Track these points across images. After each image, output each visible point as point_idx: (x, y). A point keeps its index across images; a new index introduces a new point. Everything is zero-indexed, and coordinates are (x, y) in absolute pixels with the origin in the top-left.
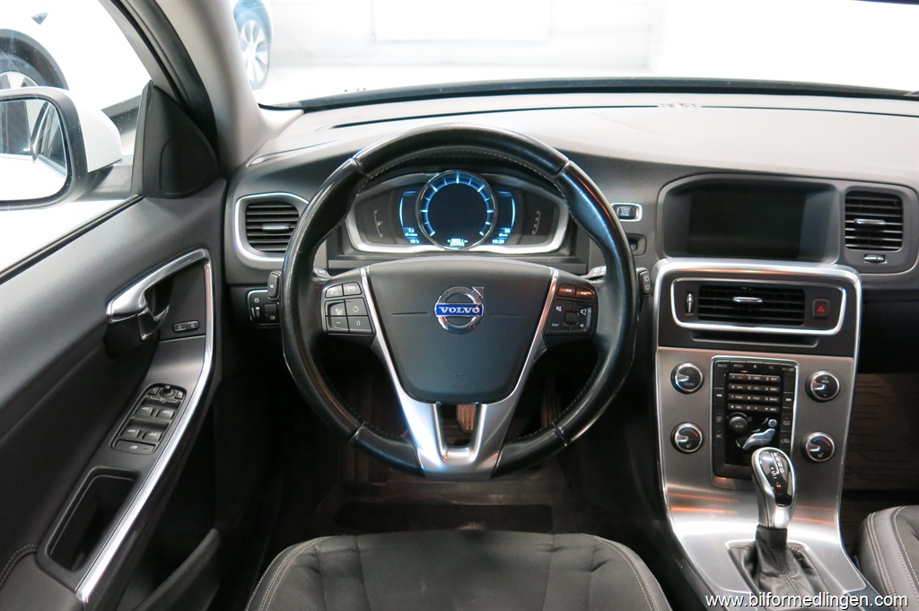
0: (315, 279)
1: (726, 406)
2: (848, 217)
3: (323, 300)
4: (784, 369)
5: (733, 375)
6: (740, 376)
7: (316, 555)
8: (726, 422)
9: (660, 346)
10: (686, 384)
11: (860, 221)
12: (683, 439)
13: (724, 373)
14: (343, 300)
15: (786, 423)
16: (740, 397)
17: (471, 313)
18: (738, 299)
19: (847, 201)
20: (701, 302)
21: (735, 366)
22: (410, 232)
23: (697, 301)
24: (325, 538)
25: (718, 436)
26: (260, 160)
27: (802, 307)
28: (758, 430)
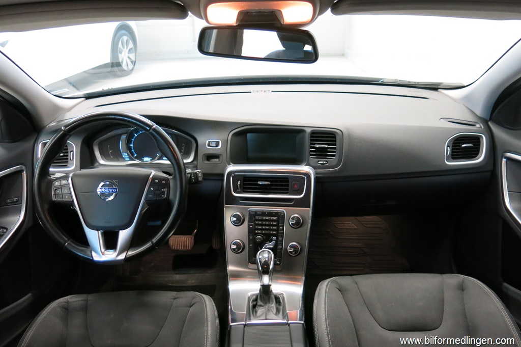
0: (49, 178)
1: (254, 231)
2: (311, 144)
3: (53, 187)
4: (280, 214)
5: (257, 217)
6: (260, 218)
7: (68, 302)
8: (254, 238)
9: (226, 204)
10: (236, 222)
11: (317, 146)
13: (253, 216)
14: (61, 187)
15: (280, 239)
16: (260, 227)
17: (112, 191)
18: (260, 183)
19: (311, 137)
20: (244, 184)
21: (258, 213)
22: (125, 155)
23: (242, 184)
24: (72, 296)
25: (251, 245)
26: (54, 124)
27: (288, 185)
28: (268, 242)
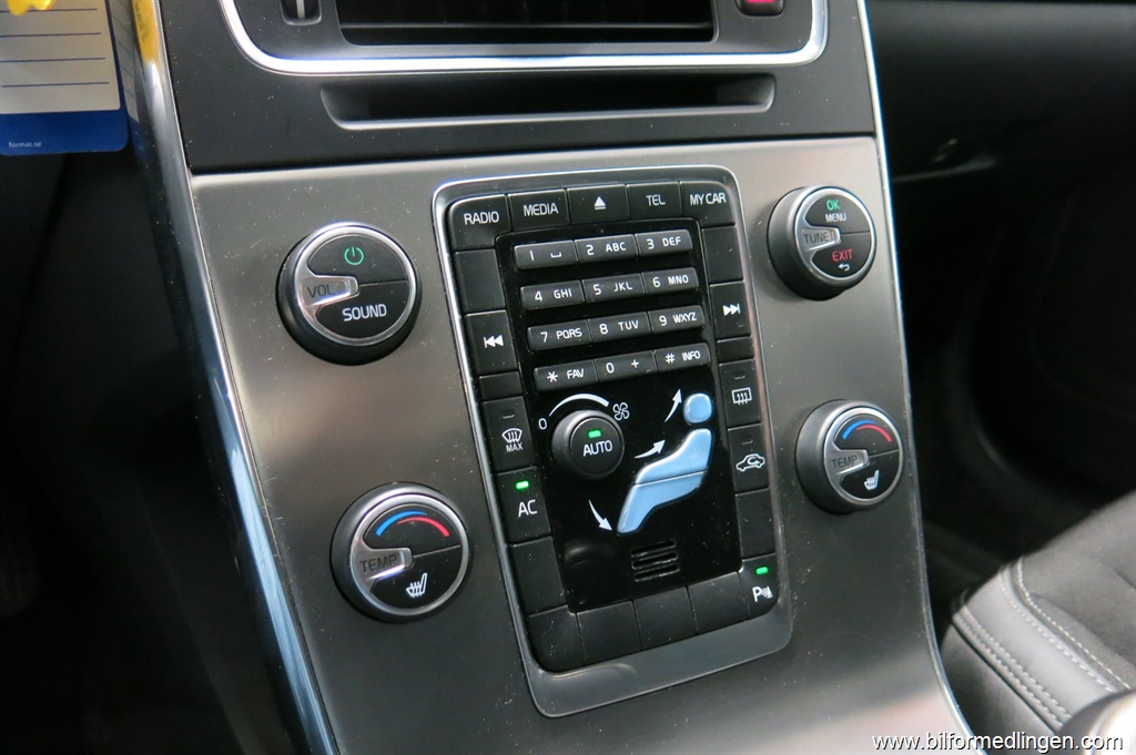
1: (528, 378)
4: (695, 200)
5: (529, 253)
6: (556, 251)
8: (541, 442)
9: (197, 172)
10: (350, 316)
12: (391, 561)
16: (571, 334)
21: (530, 210)
25: (524, 509)
28: (658, 446)
